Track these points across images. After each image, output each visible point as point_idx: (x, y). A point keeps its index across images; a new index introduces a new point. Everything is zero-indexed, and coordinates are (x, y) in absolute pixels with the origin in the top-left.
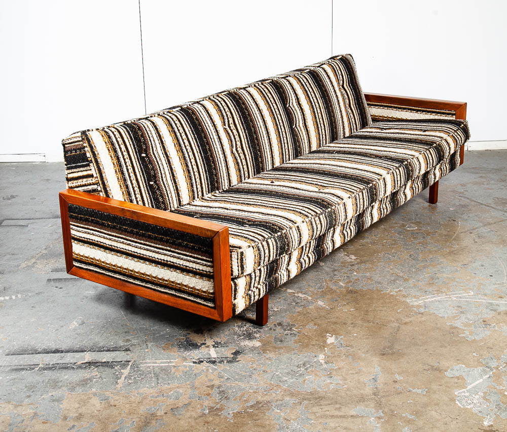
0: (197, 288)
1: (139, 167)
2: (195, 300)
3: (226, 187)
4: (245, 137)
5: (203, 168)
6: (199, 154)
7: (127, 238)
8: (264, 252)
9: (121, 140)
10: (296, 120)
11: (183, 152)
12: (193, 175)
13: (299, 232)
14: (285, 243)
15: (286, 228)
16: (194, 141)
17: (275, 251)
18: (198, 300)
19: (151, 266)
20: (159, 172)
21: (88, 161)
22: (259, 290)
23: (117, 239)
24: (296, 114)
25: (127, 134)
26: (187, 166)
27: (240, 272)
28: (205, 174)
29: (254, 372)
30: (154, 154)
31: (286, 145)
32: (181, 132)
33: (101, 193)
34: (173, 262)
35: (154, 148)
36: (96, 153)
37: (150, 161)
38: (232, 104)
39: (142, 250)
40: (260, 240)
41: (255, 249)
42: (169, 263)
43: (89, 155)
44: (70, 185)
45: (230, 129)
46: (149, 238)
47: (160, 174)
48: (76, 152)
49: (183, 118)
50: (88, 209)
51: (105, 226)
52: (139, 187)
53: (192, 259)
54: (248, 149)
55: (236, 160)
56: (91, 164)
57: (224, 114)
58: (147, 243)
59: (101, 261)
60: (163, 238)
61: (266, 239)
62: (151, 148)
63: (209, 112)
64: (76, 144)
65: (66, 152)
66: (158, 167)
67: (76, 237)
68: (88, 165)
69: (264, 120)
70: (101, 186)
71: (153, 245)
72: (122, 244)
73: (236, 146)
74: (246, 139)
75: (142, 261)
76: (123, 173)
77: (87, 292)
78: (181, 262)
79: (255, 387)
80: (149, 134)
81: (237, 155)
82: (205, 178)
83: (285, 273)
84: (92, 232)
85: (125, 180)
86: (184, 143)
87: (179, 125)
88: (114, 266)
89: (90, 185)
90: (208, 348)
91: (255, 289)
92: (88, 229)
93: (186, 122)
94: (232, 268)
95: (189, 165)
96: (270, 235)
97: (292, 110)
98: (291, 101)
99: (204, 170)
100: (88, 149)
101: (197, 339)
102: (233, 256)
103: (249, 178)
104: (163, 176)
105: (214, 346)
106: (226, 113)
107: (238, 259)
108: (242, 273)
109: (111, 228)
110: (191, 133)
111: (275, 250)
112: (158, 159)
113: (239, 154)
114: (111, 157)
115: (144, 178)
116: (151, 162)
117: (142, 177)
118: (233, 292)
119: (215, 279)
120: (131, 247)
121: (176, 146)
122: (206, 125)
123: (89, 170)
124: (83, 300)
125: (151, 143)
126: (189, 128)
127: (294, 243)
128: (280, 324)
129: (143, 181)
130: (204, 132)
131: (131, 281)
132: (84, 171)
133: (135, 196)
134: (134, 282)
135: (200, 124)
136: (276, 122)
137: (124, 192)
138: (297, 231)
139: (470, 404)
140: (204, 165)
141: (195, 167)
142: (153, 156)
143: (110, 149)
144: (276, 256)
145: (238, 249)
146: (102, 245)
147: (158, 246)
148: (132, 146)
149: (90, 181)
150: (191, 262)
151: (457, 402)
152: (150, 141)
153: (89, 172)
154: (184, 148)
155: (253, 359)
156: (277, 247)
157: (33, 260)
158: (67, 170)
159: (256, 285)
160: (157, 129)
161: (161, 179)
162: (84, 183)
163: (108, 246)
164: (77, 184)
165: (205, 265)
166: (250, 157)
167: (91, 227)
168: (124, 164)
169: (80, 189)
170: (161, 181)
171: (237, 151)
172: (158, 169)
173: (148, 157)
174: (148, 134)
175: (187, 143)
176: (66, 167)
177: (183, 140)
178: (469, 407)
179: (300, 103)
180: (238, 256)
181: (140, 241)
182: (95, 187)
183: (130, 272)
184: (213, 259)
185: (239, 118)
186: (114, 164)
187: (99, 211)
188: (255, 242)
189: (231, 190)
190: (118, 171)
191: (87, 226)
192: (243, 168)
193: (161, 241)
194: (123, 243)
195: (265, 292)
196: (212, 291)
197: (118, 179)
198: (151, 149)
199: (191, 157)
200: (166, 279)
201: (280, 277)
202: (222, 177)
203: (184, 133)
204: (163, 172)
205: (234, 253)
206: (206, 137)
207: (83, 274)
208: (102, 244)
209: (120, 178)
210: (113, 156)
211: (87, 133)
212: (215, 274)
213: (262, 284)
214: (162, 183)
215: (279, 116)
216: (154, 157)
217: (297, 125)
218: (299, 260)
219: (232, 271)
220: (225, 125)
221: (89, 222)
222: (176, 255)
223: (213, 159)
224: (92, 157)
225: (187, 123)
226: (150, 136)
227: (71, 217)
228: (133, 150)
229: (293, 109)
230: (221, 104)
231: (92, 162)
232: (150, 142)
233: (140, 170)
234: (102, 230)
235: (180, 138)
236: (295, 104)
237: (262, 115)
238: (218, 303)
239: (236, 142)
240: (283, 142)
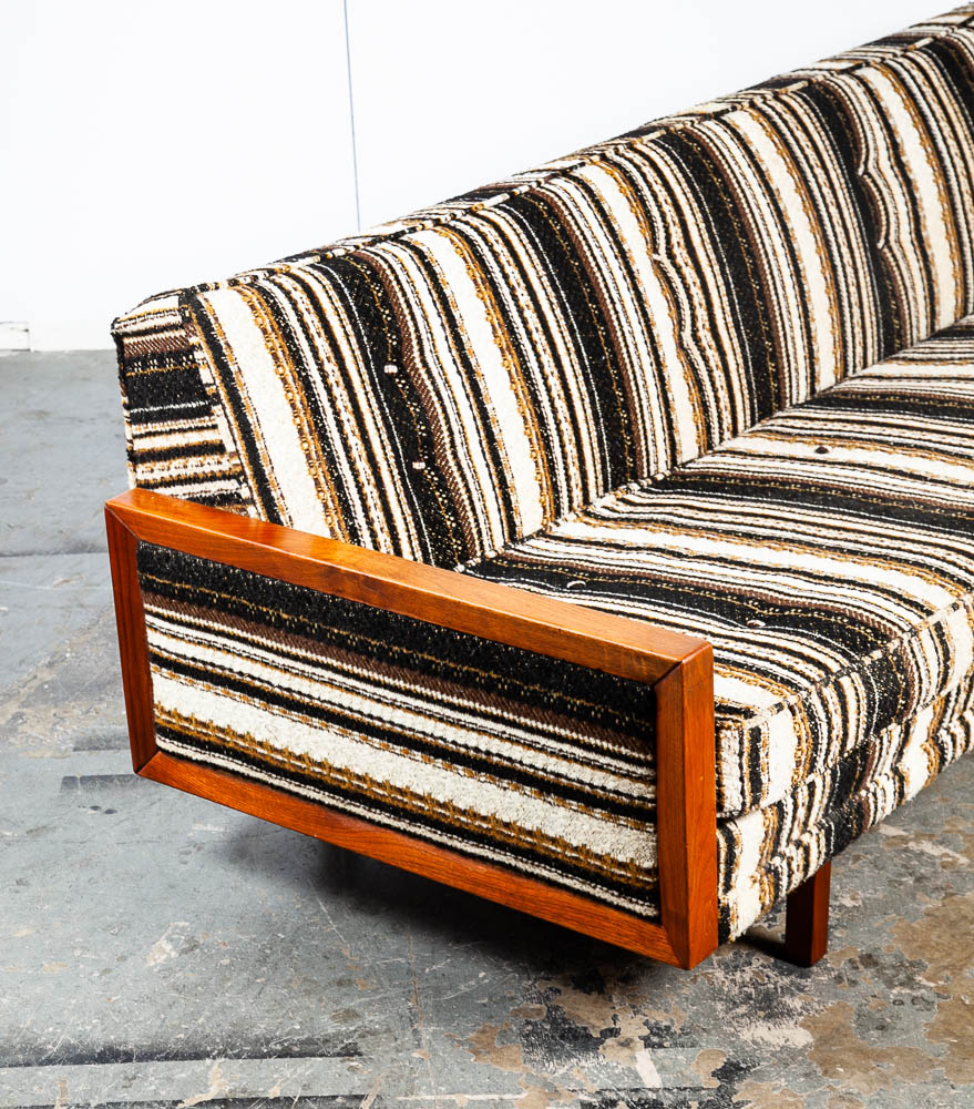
0: (596, 849)
1: (377, 412)
2: (586, 888)
3: (661, 468)
4: (723, 289)
5: (588, 406)
6: (574, 356)
7: (346, 667)
8: (829, 723)
9: (316, 320)
10: (888, 220)
11: (520, 354)
12: (553, 432)
13: (943, 642)
14: (898, 685)
15: (900, 633)
16: (558, 311)
17: (863, 718)
18: (599, 892)
19: (429, 767)
20: (444, 428)
21: (204, 396)
22: (807, 850)
23: (308, 669)
24: (888, 199)
25: (335, 297)
26: (536, 402)
27: (748, 800)
28: (593, 428)
30: (425, 364)
31: (856, 310)
32: (513, 281)
33: (251, 510)
34: (509, 759)
35: (425, 343)
36: (233, 368)
37: (412, 388)
38: (680, 175)
39: (400, 712)
40: (813, 682)
41: (799, 716)
42: (496, 759)
43: (207, 375)
44: (141, 477)
45: (674, 264)
46: (426, 673)
47: (446, 434)
48: (162, 364)
49: (520, 231)
50: (205, 561)
51: (269, 623)
52: (379, 484)
53: (579, 752)
54: (733, 331)
55: (695, 370)
56: (216, 409)
57: (655, 212)
58: (418, 689)
59: (253, 740)
60: (477, 674)
61: (833, 678)
62: (414, 342)
63: (606, 207)
64: (161, 336)
65: (125, 361)
66: (439, 410)
67: (165, 655)
68: (206, 412)
69: (785, 229)
70: (251, 482)
71: (438, 695)
72: (328, 688)
73: (694, 324)
74: (725, 299)
75: (398, 749)
76: (323, 437)
77: (198, 827)
78: (540, 760)
80: (410, 295)
81: (696, 354)
82: (595, 439)
83: (890, 787)
84: (221, 641)
85: (331, 461)
86: (525, 322)
87: (505, 257)
88: (300, 758)
89: (213, 478)
90: (626, 1052)
91: (791, 851)
92: (207, 630)
93: (529, 247)
94: (719, 784)
95: (543, 397)
96: (845, 662)
97: (876, 185)
98: (872, 155)
99: (589, 411)
100: (203, 355)
101: (586, 1012)
102: (724, 743)
103: (735, 433)
104: (458, 439)
105: (648, 1044)
106: (659, 207)
107: (741, 755)
108: (756, 801)
109: (289, 630)
110: (547, 283)
111: (864, 713)
112: (440, 382)
113: (702, 350)
114: (284, 381)
115: (395, 449)
116: (415, 394)
117: (389, 448)
118: (722, 867)
119: (662, 824)
120: (359, 699)
121: (500, 333)
122: (597, 252)
123: (208, 428)
124: (186, 858)
125: (416, 325)
126: (540, 268)
127: (925, 686)
128: (869, 960)
129: (392, 461)
130: (589, 281)
131: (361, 810)
132: (190, 429)
133: (367, 516)
134: (369, 815)
135: (575, 252)
136: (824, 231)
137: (330, 504)
138: (937, 640)
140: (591, 394)
141: (561, 405)
142: (422, 371)
143: (280, 354)
144: (867, 734)
145: (741, 718)
146: (258, 688)
147: (455, 700)
148: (353, 340)
149: (210, 464)
150: (576, 760)
152: (413, 319)
153: (209, 436)
154: (525, 341)
155: (791, 1099)
156: (870, 701)
157: (13, 708)
158: (130, 423)
159: (795, 836)
160: (433, 275)
161: (449, 453)
162: (190, 472)
163: (278, 690)
164: (166, 475)
165: (628, 775)
166: (741, 361)
167: (217, 626)
168: (326, 404)
169: (178, 490)
170: (450, 457)
171: (696, 340)
172: (441, 417)
173: (407, 377)
174: (404, 294)
175: (534, 322)
176: (126, 413)
177: (520, 311)
179: (904, 159)
180: (741, 743)
181: (390, 681)
182: (230, 486)
183: (355, 782)
184: (654, 754)
185: (702, 226)
186: (293, 406)
187: (244, 572)
188: (798, 688)
189: (681, 481)
190: (306, 429)
191: (203, 622)
192: (717, 400)
193: (467, 684)
194: (331, 683)
195: (823, 856)
196: (648, 864)
197: (308, 457)
198: (416, 348)
199: (547, 371)
200: (483, 813)
201: (871, 799)
202: (649, 434)
203: (523, 285)
204: (456, 428)
205: (728, 733)
206: (595, 296)
207: (191, 779)
208: (257, 683)
209: (314, 455)
210: (290, 379)
211: (200, 298)
212: (662, 804)
213: (815, 830)
214: (452, 463)
215: (833, 210)
216: (425, 376)
217: (892, 238)
218: (934, 738)
219: (720, 795)
220: (656, 251)
221: (211, 606)
222: (520, 733)
223: (619, 374)
224: (218, 382)
225: (532, 251)
226: (412, 302)
227: (149, 587)
228: (358, 353)
229: (880, 182)
230: (643, 175)
231: (220, 402)
232: (410, 324)
233: (380, 424)
234: (257, 638)
235: (512, 303)
236: (885, 164)
237: (777, 209)
238: (670, 905)
239: (692, 308)
240: (845, 303)
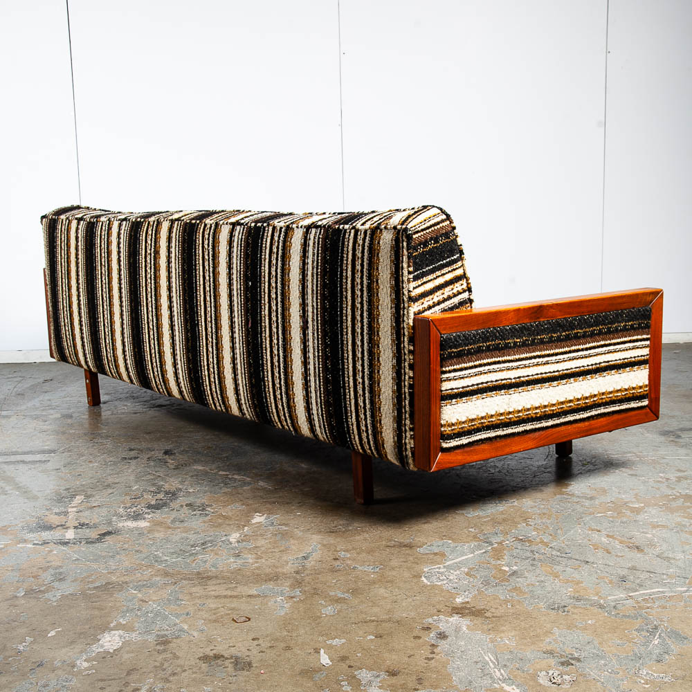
29: (122, 552)
79: (114, 568)
90: (65, 530)
101: (55, 521)
105: (75, 527)
128: (189, 505)
139: (443, 580)
151: (423, 579)
155: (127, 540)
178: (439, 584)
